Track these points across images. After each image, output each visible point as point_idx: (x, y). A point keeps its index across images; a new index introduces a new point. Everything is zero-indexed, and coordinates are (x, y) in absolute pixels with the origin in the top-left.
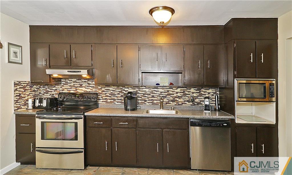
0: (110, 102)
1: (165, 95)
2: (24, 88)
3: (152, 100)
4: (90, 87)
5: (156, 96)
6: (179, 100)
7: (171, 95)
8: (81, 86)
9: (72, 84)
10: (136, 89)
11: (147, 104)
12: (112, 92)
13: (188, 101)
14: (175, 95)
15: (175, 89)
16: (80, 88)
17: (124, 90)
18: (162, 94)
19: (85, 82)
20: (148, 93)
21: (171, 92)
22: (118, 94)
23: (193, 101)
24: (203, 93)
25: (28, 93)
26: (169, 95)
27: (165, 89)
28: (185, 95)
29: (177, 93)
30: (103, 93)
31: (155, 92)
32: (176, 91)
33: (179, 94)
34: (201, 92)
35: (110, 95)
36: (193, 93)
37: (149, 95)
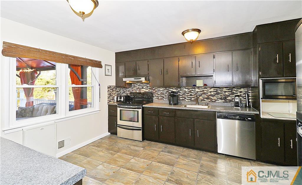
0: (161, 99)
1: (201, 94)
2: (112, 89)
3: (190, 98)
4: (148, 89)
5: (194, 95)
6: (213, 98)
7: (206, 94)
8: (143, 88)
9: (138, 87)
10: (178, 89)
11: (187, 101)
12: (162, 91)
13: (221, 99)
14: (209, 94)
15: (209, 89)
16: (142, 90)
17: (170, 90)
18: (198, 93)
19: (145, 85)
20: (187, 92)
21: (206, 92)
22: (166, 93)
23: (225, 98)
24: (235, 92)
25: (114, 93)
26: (205, 93)
27: (200, 89)
28: (218, 94)
29: (211, 92)
30: (156, 92)
31: (193, 92)
32: (210, 90)
33: (212, 93)
34: (233, 91)
35: (160, 94)
36: (225, 92)
37: (188, 93)
